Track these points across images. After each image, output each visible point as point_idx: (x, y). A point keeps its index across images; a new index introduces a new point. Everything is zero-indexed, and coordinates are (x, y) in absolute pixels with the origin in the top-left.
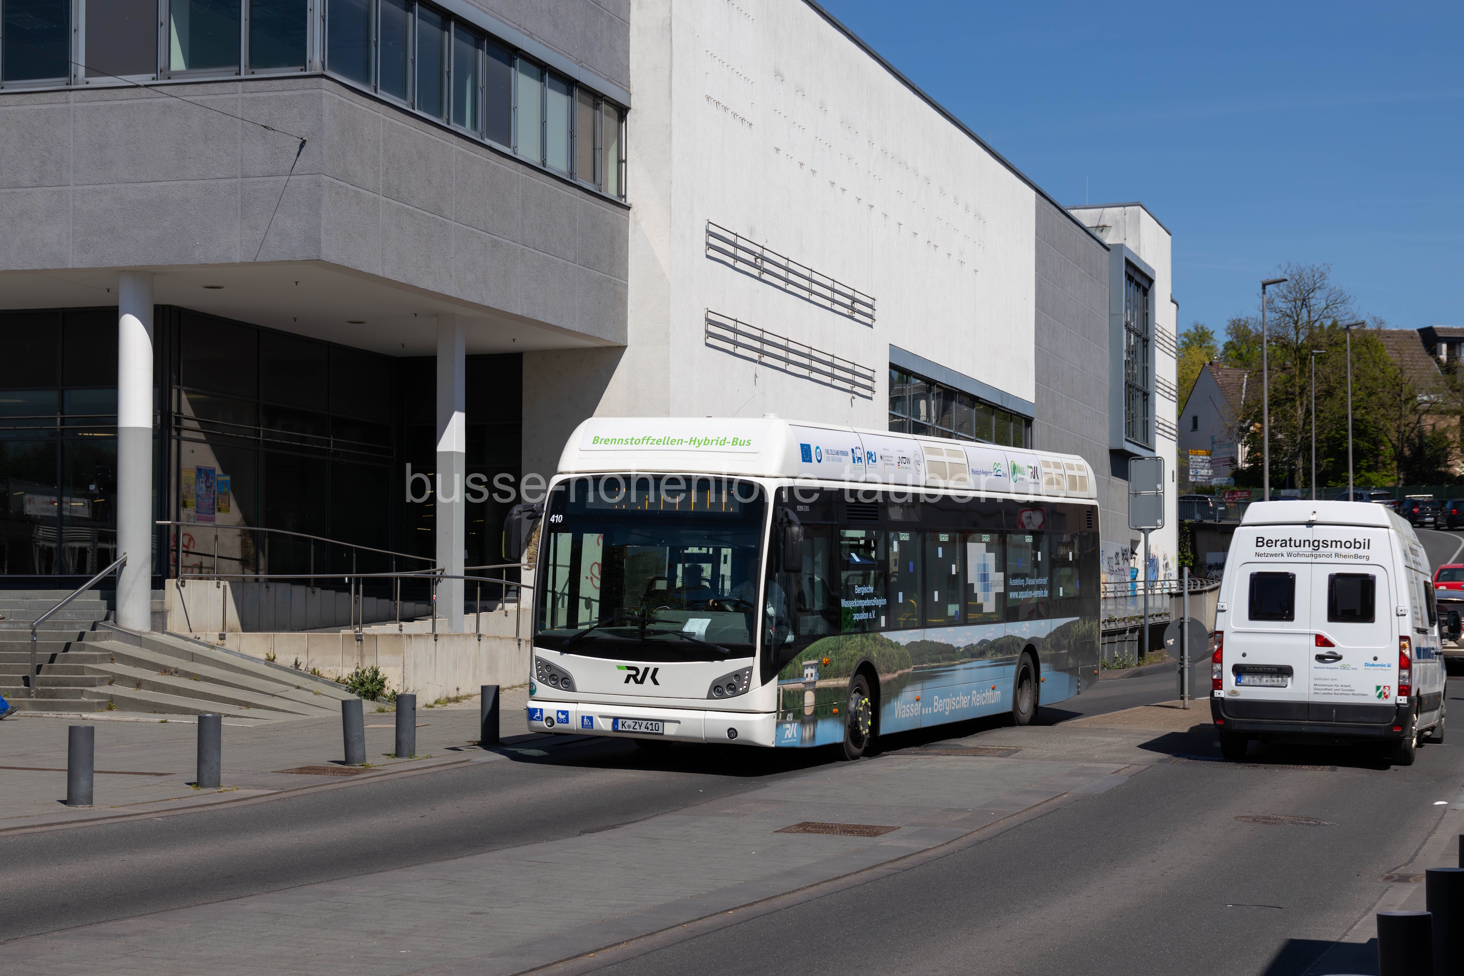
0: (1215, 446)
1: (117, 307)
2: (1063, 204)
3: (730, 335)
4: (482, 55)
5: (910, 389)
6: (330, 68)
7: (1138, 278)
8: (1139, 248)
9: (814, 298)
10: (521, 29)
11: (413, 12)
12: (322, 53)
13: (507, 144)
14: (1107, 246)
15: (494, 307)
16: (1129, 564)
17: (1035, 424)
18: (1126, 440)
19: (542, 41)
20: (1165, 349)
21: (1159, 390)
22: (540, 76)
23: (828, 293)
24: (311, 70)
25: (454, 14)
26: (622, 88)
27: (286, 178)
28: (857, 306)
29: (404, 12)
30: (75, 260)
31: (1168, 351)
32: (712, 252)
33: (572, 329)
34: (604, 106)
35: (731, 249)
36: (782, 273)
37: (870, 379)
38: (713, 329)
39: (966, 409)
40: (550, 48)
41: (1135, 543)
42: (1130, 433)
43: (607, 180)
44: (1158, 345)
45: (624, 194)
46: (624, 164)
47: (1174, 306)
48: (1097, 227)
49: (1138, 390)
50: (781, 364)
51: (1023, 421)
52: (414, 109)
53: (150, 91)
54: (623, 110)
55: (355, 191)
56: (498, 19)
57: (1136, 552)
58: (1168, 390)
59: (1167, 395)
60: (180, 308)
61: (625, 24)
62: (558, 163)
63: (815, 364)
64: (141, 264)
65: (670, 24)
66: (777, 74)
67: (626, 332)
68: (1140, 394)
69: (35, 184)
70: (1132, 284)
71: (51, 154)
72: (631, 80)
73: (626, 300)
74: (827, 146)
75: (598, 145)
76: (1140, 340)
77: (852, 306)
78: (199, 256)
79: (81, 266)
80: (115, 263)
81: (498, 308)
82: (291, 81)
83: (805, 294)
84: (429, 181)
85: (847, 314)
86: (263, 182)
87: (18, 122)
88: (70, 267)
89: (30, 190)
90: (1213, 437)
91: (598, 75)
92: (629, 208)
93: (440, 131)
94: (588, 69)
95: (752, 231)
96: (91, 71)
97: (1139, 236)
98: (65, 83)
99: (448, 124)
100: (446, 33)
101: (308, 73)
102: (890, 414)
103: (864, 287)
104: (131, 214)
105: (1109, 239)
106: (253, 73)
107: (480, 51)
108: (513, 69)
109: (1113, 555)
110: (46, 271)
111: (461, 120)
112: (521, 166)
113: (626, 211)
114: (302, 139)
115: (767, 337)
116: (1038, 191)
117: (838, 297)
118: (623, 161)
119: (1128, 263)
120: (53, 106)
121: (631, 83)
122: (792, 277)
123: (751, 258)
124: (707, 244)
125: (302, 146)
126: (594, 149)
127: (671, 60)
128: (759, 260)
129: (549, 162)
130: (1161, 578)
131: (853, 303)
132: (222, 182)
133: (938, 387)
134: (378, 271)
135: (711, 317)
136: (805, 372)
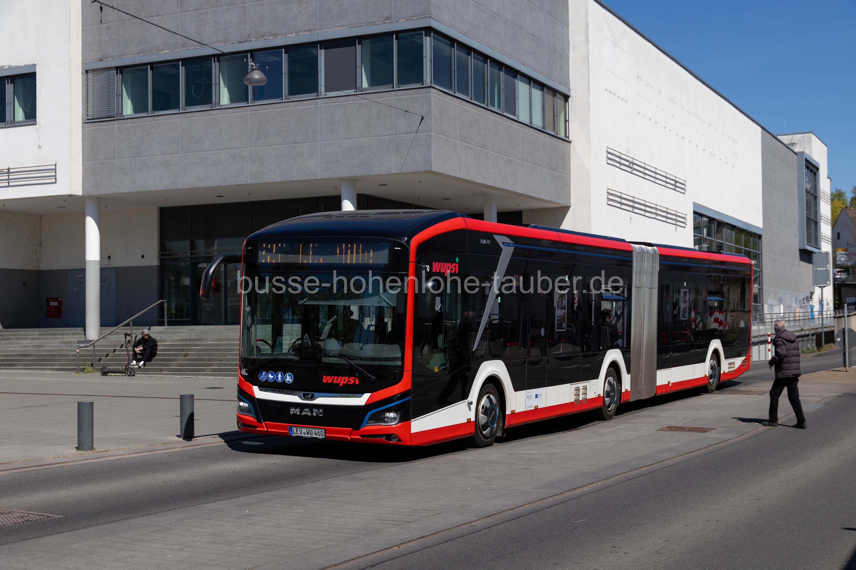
0: (849, 246)
1: (341, 195)
2: (774, 134)
3: (619, 200)
4: (502, 74)
5: (703, 223)
6: (434, 83)
7: (811, 167)
8: (811, 153)
9: (657, 181)
10: (520, 62)
11: (471, 56)
12: (430, 77)
13: (515, 115)
14: (797, 153)
15: (510, 190)
16: (809, 303)
17: (763, 238)
18: (807, 244)
19: (529, 67)
20: (825, 201)
21: (822, 220)
22: (528, 83)
23: (664, 179)
24: (425, 84)
25: (489, 56)
26: (566, 87)
27: (414, 134)
28: (678, 184)
29: (466, 56)
30: (322, 175)
31: (826, 202)
32: (609, 161)
33: (545, 199)
34: (558, 95)
35: (618, 160)
36: (642, 170)
37: (684, 218)
38: (610, 197)
39: (729, 232)
40: (533, 70)
41: (812, 293)
42: (809, 241)
43: (560, 130)
44: (822, 199)
45: (568, 136)
46: (568, 122)
47: (829, 180)
48: (790, 144)
49: (812, 221)
50: (643, 213)
51: (757, 237)
52: (472, 100)
53: (354, 96)
54: (566, 97)
55: (446, 139)
56: (509, 58)
57: (813, 297)
58: (826, 220)
59: (826, 222)
60: (368, 195)
61: (567, 57)
62: (538, 122)
63: (658, 212)
64: (351, 175)
65: (588, 56)
66: (638, 77)
67: (570, 200)
68: (813, 222)
69: (303, 141)
70: (809, 170)
71: (310, 128)
72: (571, 83)
73: (570, 185)
74: (662, 110)
75: (556, 114)
76: (813, 197)
77: (675, 185)
78: (377, 171)
79: (324, 177)
80: (340, 176)
81: (512, 190)
82: (417, 90)
83: (653, 179)
84: (479, 133)
85: (673, 188)
86: (405, 136)
87: (295, 114)
88: (319, 178)
89: (301, 144)
90: (848, 242)
91: (555, 81)
92: (570, 142)
93: (484, 110)
94: (550, 79)
95: (628, 151)
96: (328, 89)
97: (811, 148)
98: (316, 95)
99: (488, 106)
100: (486, 65)
101: (424, 86)
102: (694, 235)
103: (680, 176)
104: (346, 153)
105: (797, 149)
106: (399, 87)
107: (501, 72)
108: (516, 80)
109: (802, 299)
110: (309, 180)
111: (493, 104)
112: (521, 125)
113: (569, 144)
114: (422, 116)
115: (636, 200)
116: (762, 128)
117: (668, 181)
118: (567, 121)
119: (807, 160)
120: (311, 106)
121: (570, 84)
122: (647, 172)
123: (628, 164)
124: (607, 157)
125: (422, 120)
126: (554, 116)
127: (589, 73)
128: (631, 164)
129: (533, 122)
130: (825, 309)
131: (676, 183)
132: (386, 137)
133: (716, 221)
134: (457, 175)
135: (610, 191)
136: (654, 216)
